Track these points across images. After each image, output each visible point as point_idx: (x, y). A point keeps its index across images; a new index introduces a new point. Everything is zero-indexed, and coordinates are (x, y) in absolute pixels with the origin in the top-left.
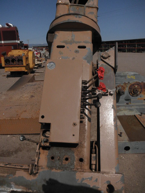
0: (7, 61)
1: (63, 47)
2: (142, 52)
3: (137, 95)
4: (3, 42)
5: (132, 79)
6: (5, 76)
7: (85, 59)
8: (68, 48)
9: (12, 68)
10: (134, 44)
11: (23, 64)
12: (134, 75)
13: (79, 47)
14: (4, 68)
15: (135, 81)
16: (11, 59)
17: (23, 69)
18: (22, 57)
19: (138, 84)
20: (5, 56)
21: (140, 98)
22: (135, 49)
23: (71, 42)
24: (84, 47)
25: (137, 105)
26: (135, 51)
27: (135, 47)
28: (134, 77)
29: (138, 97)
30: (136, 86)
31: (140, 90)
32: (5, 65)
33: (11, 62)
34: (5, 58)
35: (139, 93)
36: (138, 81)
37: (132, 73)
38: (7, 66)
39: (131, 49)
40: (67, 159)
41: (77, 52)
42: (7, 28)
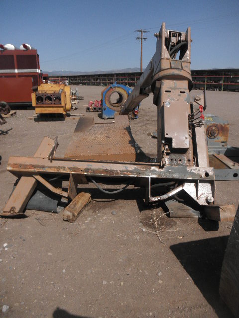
0: (39, 99)
1: (170, 92)
2: (214, 90)
3: (214, 138)
4: (16, 71)
5: (209, 121)
6: (31, 119)
7: (186, 100)
8: (173, 92)
9: (46, 109)
10: (203, 77)
11: (61, 104)
12: (212, 117)
13: (181, 92)
14: (33, 108)
15: (213, 123)
16: (45, 97)
17: (61, 111)
18: (60, 94)
19: (215, 126)
20: (37, 93)
21: (217, 140)
22: (204, 84)
23: (175, 88)
24: (184, 92)
25: (214, 148)
26: (204, 88)
27: (204, 82)
28: (211, 119)
29: (216, 139)
30: (214, 128)
31: (217, 132)
32: (37, 104)
33: (44, 100)
34: (36, 95)
35: (216, 135)
36: (215, 123)
37: (210, 115)
38: (40, 106)
39: (199, 84)
40: (180, 160)
41: (179, 95)
42: (24, 50)
